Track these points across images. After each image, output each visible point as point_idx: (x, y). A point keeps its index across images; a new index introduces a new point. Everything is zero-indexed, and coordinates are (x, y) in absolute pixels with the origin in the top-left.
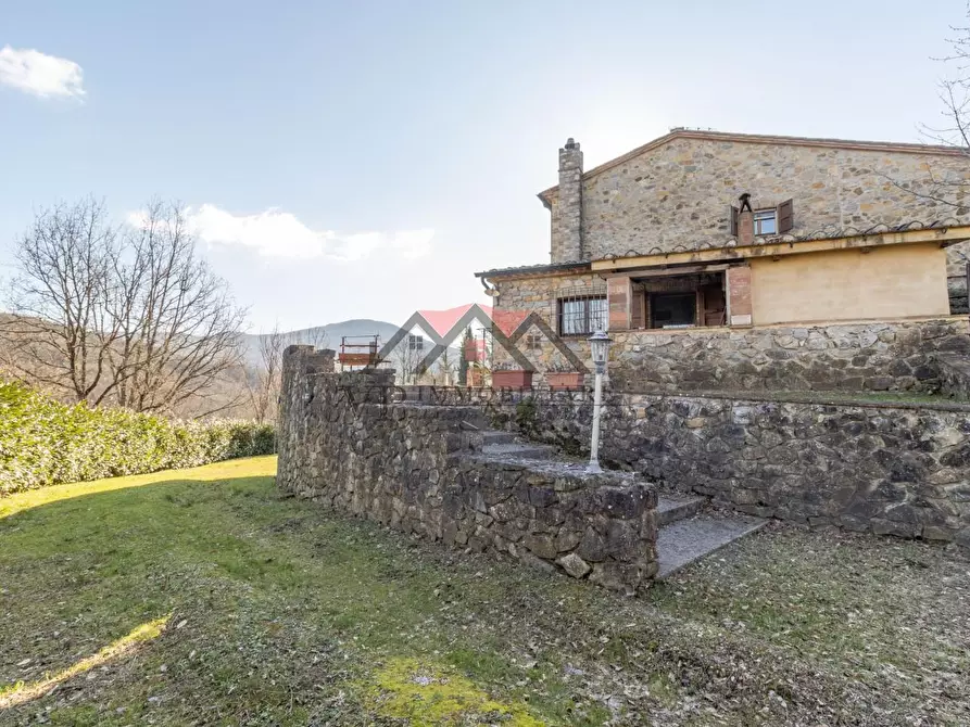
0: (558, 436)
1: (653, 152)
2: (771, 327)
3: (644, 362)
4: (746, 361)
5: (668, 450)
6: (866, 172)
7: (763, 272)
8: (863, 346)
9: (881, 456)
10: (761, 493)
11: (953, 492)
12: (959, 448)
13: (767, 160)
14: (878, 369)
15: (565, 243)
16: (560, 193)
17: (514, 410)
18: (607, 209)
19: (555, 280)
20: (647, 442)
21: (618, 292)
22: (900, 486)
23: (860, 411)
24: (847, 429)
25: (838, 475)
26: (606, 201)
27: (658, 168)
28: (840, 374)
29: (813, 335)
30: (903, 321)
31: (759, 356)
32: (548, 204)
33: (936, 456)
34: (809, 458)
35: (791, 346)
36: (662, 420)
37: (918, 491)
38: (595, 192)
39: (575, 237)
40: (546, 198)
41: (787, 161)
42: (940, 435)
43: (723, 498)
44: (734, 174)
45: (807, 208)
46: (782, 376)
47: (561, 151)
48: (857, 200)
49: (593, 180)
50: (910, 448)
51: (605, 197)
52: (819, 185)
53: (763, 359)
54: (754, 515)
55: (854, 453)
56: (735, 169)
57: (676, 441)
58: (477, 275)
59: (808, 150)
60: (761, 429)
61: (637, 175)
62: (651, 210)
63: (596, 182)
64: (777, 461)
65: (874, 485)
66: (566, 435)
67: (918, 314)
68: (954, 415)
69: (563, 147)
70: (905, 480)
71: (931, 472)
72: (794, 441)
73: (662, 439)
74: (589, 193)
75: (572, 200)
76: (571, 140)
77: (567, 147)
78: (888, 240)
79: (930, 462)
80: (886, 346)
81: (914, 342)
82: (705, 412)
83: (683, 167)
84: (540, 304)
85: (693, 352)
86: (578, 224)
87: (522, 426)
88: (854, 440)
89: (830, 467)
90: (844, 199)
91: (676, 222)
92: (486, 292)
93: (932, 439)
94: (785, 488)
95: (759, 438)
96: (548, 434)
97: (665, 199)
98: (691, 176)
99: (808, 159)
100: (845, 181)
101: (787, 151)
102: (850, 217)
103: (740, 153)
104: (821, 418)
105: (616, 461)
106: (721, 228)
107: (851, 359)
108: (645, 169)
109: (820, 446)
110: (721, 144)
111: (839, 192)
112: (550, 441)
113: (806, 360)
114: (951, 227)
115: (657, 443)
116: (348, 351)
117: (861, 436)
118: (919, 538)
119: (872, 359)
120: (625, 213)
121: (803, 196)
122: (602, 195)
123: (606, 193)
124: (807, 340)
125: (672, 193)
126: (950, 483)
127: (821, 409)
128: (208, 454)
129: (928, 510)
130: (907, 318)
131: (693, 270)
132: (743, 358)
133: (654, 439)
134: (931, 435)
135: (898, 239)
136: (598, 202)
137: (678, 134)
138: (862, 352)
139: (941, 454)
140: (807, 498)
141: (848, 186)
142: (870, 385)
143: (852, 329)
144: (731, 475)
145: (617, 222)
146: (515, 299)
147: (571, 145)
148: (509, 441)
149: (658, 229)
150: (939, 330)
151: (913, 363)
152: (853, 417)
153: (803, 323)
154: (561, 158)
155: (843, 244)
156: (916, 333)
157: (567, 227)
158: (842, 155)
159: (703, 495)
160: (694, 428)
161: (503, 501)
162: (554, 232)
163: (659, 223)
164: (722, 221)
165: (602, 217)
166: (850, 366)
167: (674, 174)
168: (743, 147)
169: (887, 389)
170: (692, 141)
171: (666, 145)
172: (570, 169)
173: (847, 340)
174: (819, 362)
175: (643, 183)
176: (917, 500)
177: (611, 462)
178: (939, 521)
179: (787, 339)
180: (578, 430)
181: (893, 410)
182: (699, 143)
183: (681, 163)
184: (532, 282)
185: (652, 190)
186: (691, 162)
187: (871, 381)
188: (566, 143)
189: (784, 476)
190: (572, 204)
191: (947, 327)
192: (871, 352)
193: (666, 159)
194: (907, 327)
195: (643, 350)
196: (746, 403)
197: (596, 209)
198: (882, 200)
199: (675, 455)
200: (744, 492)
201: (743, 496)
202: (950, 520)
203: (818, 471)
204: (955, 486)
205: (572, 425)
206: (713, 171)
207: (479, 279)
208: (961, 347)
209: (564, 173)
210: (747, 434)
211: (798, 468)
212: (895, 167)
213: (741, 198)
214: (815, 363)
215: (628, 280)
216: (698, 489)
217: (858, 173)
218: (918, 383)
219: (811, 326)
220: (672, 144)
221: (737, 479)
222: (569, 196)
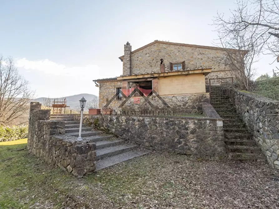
0: (104, 128)
1: (150, 46)
2: (163, 96)
3: (131, 106)
4: (157, 106)
5: (130, 132)
6: (203, 54)
7: (162, 81)
8: (185, 101)
9: (178, 132)
10: (151, 143)
11: (192, 141)
12: (193, 129)
13: (179, 50)
14: (189, 107)
15: (126, 72)
16: (125, 57)
17: (93, 121)
18: (138, 62)
19: (116, 82)
20: (125, 129)
21: (125, 86)
22: (181, 140)
23: (173, 119)
24: (170, 124)
25: (168, 137)
26: (138, 60)
27: (151, 51)
28: (179, 109)
29: (173, 98)
30: (194, 94)
31: (160, 104)
32: (122, 60)
33: (189, 132)
34: (162, 133)
35: (168, 101)
36: (129, 123)
37: (185, 141)
38: (134, 57)
39: (129, 70)
40: (121, 58)
41: (184, 50)
42: (189, 126)
43: (142, 145)
44: (171, 53)
45: (189, 63)
46: (166, 110)
47: (125, 45)
48: (201, 61)
49: (134, 54)
50: (184, 129)
51: (137, 59)
52: (192, 57)
53: (161, 105)
54: (149, 149)
55: (172, 131)
56: (171, 52)
57: (132, 129)
58: (93, 81)
59: (189, 48)
60: (151, 125)
61: (146, 53)
62: (150, 63)
63: (135, 55)
64: (155, 134)
65: (176, 140)
66: (106, 128)
67: (198, 92)
68: (193, 120)
69: (126, 44)
70: (182, 138)
71: (188, 136)
72: (158, 128)
73: (129, 129)
74: (133, 58)
75: (128, 59)
76: (128, 42)
77: (127, 44)
78: (190, 72)
79: (188, 133)
80: (190, 101)
81: (197, 100)
82: (139, 121)
83: (158, 51)
84: (112, 89)
85: (144, 103)
86: (129, 66)
87: (95, 125)
88: (172, 127)
89: (166, 135)
90: (198, 61)
91: (156, 66)
92: (96, 86)
93: (188, 127)
94: (156, 141)
95: (151, 128)
96: (102, 128)
97: (153, 60)
98: (160, 53)
99: (189, 50)
100: (198, 56)
101: (184, 48)
102: (200, 66)
103: (172, 48)
104: (165, 122)
105: (118, 135)
106: (168, 68)
107: (182, 105)
108: (148, 51)
109: (164, 129)
110: (168, 45)
111: (197, 59)
112: (102, 130)
113: (171, 105)
114: (204, 69)
115: (128, 130)
116: (56, 103)
117: (173, 126)
118: (185, 154)
119: (187, 105)
120: (143, 63)
121: (188, 60)
122: (136, 58)
123: (138, 58)
124: (172, 100)
125: (155, 58)
126: (192, 139)
127: (165, 119)
128: (20, 136)
129: (187, 146)
130: (195, 93)
131: (143, 80)
132: (156, 105)
133: (127, 128)
134: (188, 126)
135: (193, 72)
136: (136, 60)
137: (156, 42)
138: (185, 103)
139: (190, 131)
140: (161, 144)
141: (199, 58)
142: (186, 112)
143: (182, 97)
144: (144, 138)
145: (140, 66)
146: (105, 88)
147: (128, 44)
148: (90, 130)
149: (151, 68)
150: (203, 97)
151: (197, 106)
152: (171, 121)
153: (171, 95)
154: (125, 47)
155: (180, 73)
156: (197, 97)
157: (126, 67)
158: (198, 49)
159: (138, 144)
160: (136, 125)
161: (58, 150)
162: (124, 68)
163: (152, 66)
164: (168, 66)
165: (137, 64)
166: (182, 107)
167: (156, 53)
168: (174, 46)
169: (191, 113)
170: (160, 44)
171: (153, 45)
172: (127, 50)
173: (181, 100)
174: (175, 106)
175: (148, 55)
176: (185, 144)
177: (116, 135)
178: (189, 149)
179: (167, 99)
180: (109, 126)
181: (180, 119)
182: (162, 44)
183: (158, 50)
184: (110, 83)
185: (150, 57)
186: (160, 50)
187: (187, 111)
188: (126, 43)
189: (156, 138)
190: (128, 61)
191: (204, 96)
192: (187, 103)
193: (154, 48)
194: (195, 96)
195: (131, 103)
196: (148, 118)
197: (135, 62)
198: (207, 62)
199: (132, 133)
200: (147, 143)
201: (147, 144)
202: (192, 149)
203: (164, 136)
204: (193, 139)
205: (107, 125)
206: (165, 52)
207: (94, 82)
208: (208, 101)
209: (126, 52)
210: (148, 126)
211: (159, 136)
212: (210, 53)
213: (161, 60)
214: (174, 106)
215: (127, 83)
216: (137, 143)
217: (201, 54)
218: (198, 111)
219: (173, 96)
220: (155, 44)
221: (146, 139)
222: (127, 58)
